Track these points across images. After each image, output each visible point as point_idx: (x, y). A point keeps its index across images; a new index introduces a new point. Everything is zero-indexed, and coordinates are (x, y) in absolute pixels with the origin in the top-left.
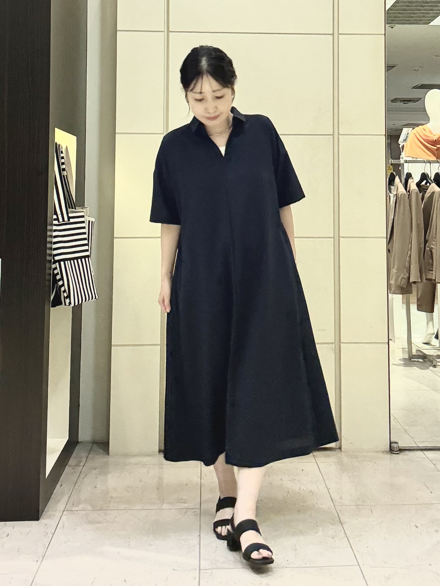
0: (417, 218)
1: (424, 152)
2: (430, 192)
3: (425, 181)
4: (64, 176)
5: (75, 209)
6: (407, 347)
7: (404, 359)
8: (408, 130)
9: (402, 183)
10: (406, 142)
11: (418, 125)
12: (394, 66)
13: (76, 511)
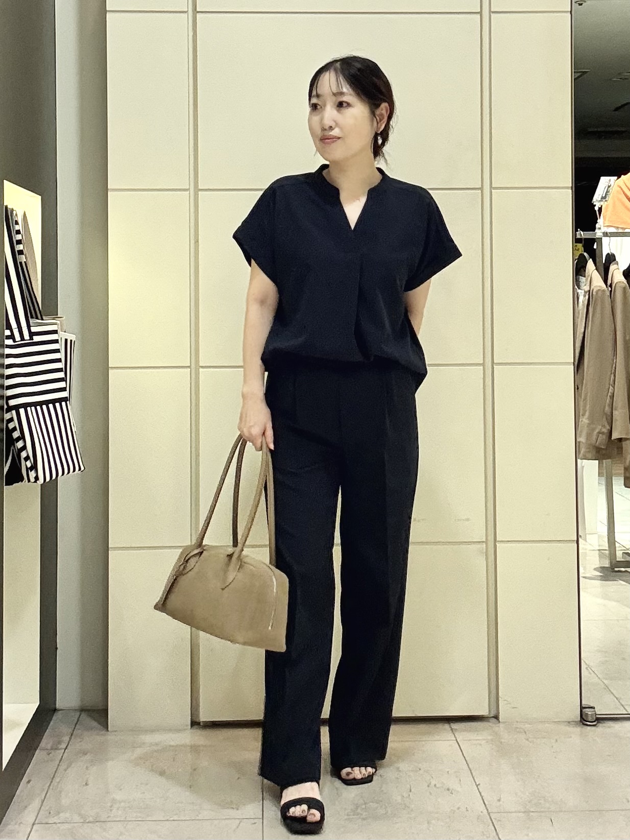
4: (21, 263)
5: (42, 319)
6: (607, 549)
7: (601, 567)
8: (610, 180)
9: (598, 271)
10: (606, 201)
13: (55, 823)
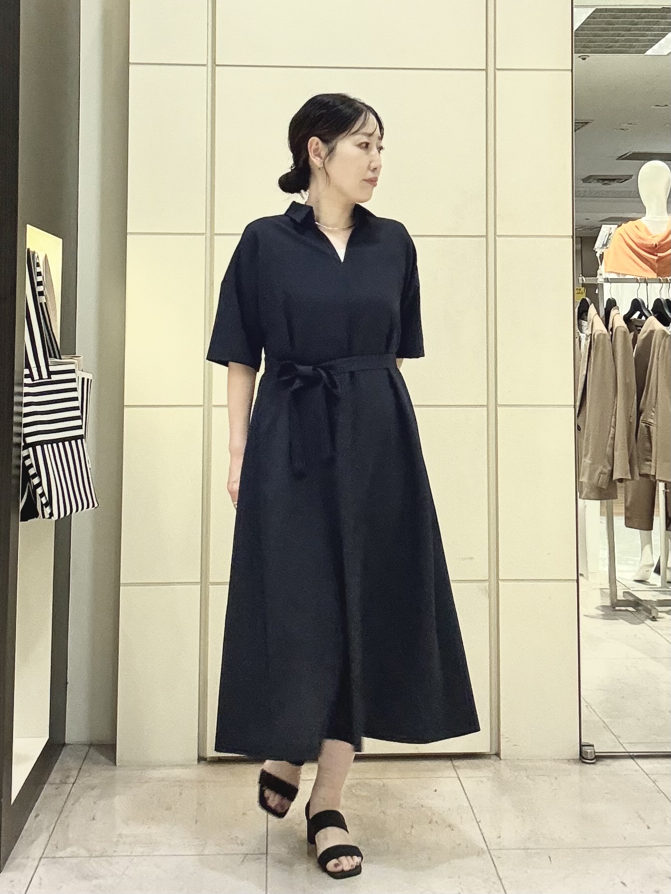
0: (625, 374)
1: (637, 264)
2: (646, 332)
3: (638, 313)
4: (41, 304)
5: (61, 359)
6: (608, 587)
7: (601, 606)
8: (611, 228)
9: (599, 316)
10: (607, 248)
11: (626, 220)
12: (587, 123)
13: (62, 857)
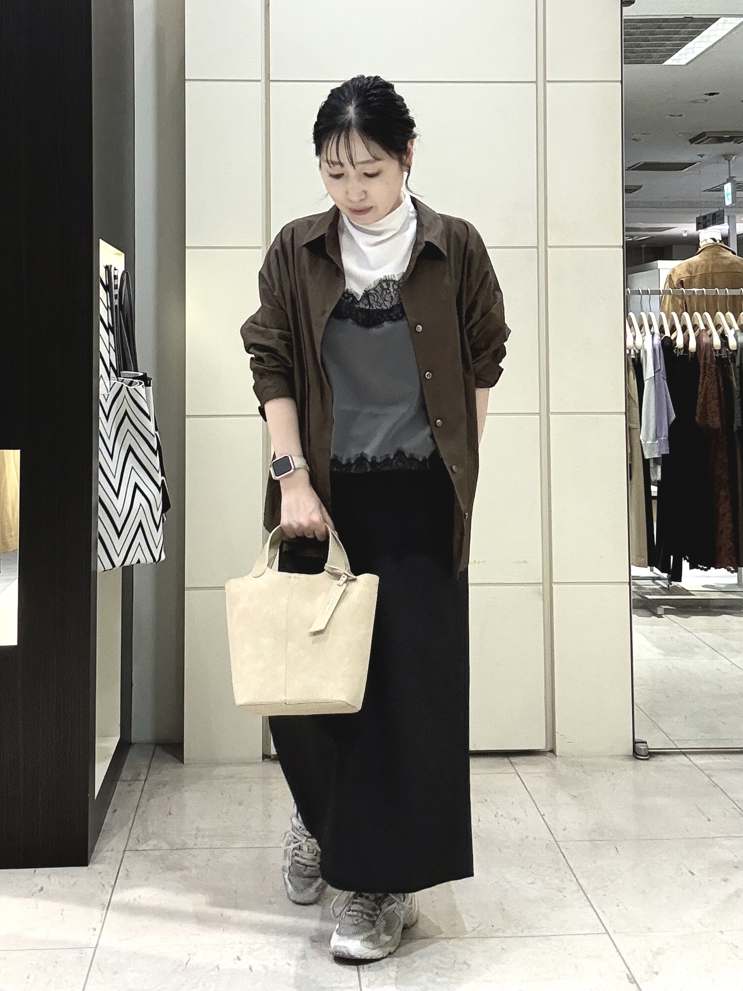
13: (144, 850)
